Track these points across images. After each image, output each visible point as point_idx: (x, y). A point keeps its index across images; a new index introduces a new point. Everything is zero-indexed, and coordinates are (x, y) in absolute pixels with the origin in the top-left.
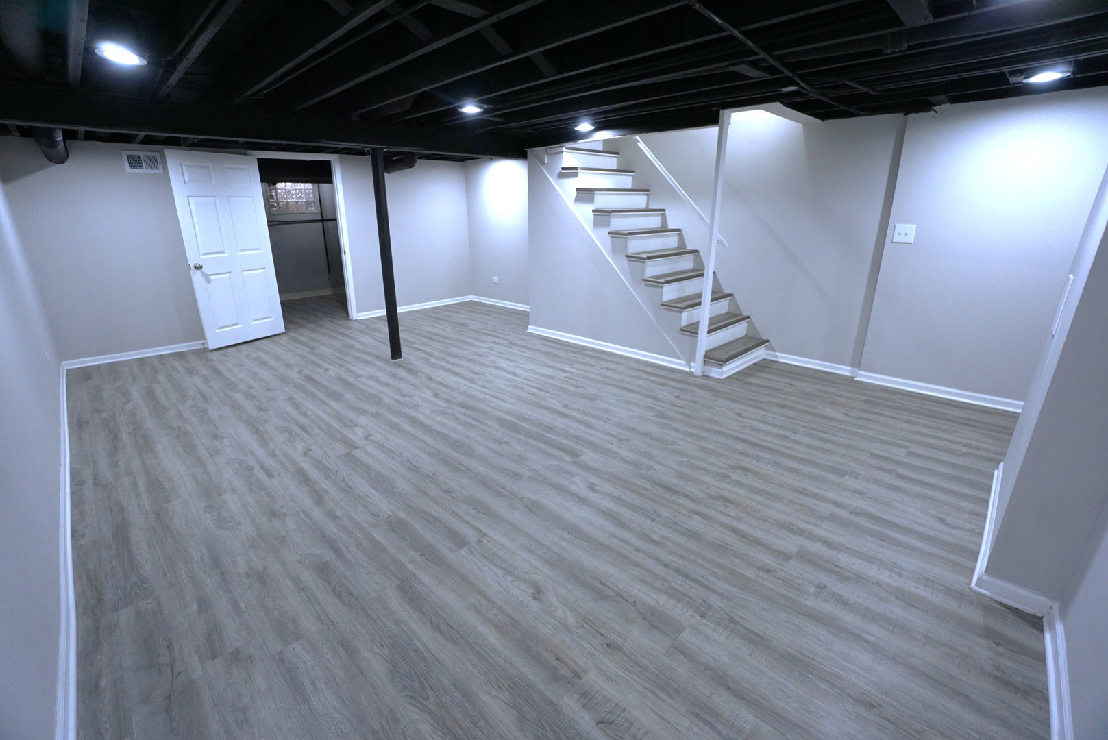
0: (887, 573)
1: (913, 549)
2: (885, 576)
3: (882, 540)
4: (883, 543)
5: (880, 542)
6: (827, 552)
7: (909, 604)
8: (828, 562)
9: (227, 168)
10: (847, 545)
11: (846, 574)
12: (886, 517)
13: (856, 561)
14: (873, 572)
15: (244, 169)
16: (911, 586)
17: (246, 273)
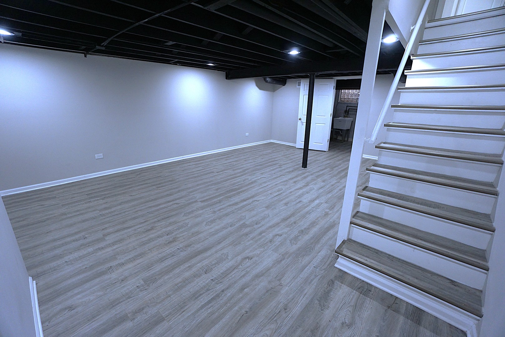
0: (71, 258)
1: (71, 277)
2: (71, 257)
3: (86, 268)
4: (84, 267)
5: (86, 266)
6: (96, 247)
7: (55, 256)
8: (93, 244)
9: (321, 85)
10: (95, 254)
11: (83, 247)
12: (97, 280)
13: (85, 253)
14: (76, 255)
15: (328, 85)
16: (59, 262)
17: (317, 124)
